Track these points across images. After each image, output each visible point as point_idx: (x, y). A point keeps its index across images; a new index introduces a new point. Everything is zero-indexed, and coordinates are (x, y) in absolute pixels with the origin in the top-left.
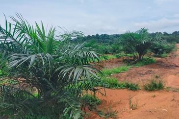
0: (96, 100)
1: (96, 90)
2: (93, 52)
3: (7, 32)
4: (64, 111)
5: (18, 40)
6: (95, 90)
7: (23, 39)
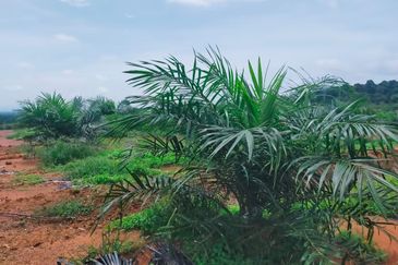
0: (374, 251)
1: (374, 223)
2: (383, 128)
3: (193, 84)
4: (303, 259)
5: (210, 98)
6: (370, 225)
7: (218, 98)
